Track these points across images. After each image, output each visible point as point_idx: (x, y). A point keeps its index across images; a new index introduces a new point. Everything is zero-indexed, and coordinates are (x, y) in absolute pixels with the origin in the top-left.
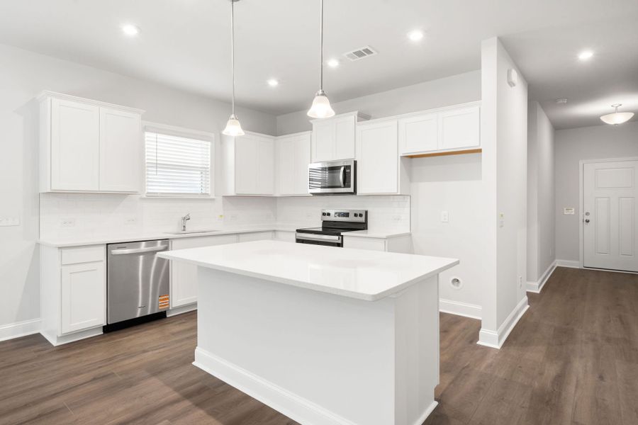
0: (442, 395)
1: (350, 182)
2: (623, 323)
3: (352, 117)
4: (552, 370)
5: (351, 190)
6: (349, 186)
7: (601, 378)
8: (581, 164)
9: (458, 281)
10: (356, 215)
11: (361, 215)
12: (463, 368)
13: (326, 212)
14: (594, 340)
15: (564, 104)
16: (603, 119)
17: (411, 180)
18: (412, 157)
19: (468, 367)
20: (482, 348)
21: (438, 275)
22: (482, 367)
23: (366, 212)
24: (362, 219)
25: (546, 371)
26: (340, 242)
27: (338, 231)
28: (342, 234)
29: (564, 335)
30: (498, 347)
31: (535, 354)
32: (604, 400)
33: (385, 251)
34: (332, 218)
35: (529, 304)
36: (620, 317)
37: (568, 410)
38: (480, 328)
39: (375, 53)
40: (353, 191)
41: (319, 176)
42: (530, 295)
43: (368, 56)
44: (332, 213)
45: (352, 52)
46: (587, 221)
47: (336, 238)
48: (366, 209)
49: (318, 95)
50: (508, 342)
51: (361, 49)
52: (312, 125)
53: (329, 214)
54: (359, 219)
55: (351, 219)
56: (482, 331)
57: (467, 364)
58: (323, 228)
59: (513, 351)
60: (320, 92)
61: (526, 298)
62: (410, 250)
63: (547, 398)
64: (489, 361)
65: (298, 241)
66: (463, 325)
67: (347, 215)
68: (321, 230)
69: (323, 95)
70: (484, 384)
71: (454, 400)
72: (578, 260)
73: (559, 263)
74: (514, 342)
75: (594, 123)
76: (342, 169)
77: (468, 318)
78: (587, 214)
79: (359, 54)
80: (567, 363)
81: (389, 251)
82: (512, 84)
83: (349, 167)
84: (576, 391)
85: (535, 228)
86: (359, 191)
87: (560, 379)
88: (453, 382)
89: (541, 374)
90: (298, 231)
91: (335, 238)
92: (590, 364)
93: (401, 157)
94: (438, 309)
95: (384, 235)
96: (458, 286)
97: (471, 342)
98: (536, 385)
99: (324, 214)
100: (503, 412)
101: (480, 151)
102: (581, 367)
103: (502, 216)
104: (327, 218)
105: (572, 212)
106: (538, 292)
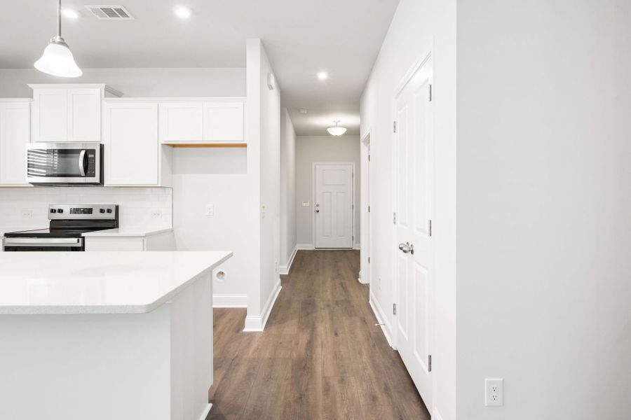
0: (215, 395)
1: (94, 170)
2: (343, 288)
3: (96, 90)
4: (304, 339)
5: (96, 179)
6: (93, 175)
7: (336, 334)
8: (314, 164)
9: (222, 273)
10: (102, 211)
11: (109, 211)
12: (233, 359)
13: (57, 208)
14: (328, 306)
15: (304, 113)
16: (329, 130)
17: (173, 171)
18: (174, 146)
19: (237, 357)
20: (248, 335)
21: (211, 272)
22: (250, 353)
23: (117, 208)
24: (112, 216)
25: (300, 340)
26: (80, 245)
27: (75, 232)
28: (83, 235)
29: (309, 306)
30: (261, 329)
31: (290, 328)
32: (340, 352)
33: (143, 250)
34: (67, 215)
35: (281, 285)
36: (342, 284)
37: (319, 369)
38: (245, 315)
39: (131, 18)
40: (98, 182)
41: (43, 160)
42: (282, 277)
43: (121, 18)
44: (67, 209)
45: (99, 7)
46: (318, 211)
47: (75, 240)
48: (117, 203)
49: (54, 42)
50: (269, 323)
51: (113, 7)
52: (32, 91)
53: (61, 211)
54: (106, 216)
55: (96, 215)
56: (247, 319)
57: (236, 355)
58: (51, 229)
59: (274, 330)
60: (58, 39)
61: (279, 280)
62: (173, 247)
63: (303, 364)
64: (255, 345)
65: (7, 249)
66: (229, 316)
67: (89, 211)
68: (48, 231)
69: (63, 43)
70: (254, 368)
71: (227, 396)
72: (312, 243)
73: (300, 247)
74: (274, 322)
75: (323, 133)
76: (83, 153)
77: (233, 309)
78: (318, 206)
79: (110, 12)
80: (314, 328)
81: (148, 250)
82: (271, 88)
83: (93, 151)
84: (322, 350)
85: (285, 218)
86: (107, 182)
87: (310, 344)
88: (225, 377)
89: (297, 344)
90: (7, 235)
91: (73, 241)
92: (328, 326)
93: (162, 144)
94: (212, 305)
95: (143, 233)
96: (222, 278)
97: (238, 331)
98: (295, 355)
99: (53, 211)
100: (272, 390)
101: (245, 146)
102: (323, 329)
103: (264, 207)
104: (58, 216)
105: (307, 204)
106: (287, 273)
